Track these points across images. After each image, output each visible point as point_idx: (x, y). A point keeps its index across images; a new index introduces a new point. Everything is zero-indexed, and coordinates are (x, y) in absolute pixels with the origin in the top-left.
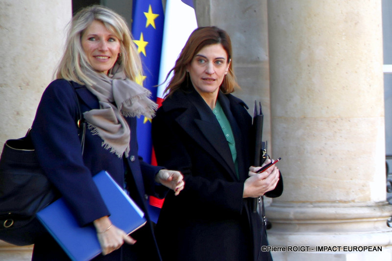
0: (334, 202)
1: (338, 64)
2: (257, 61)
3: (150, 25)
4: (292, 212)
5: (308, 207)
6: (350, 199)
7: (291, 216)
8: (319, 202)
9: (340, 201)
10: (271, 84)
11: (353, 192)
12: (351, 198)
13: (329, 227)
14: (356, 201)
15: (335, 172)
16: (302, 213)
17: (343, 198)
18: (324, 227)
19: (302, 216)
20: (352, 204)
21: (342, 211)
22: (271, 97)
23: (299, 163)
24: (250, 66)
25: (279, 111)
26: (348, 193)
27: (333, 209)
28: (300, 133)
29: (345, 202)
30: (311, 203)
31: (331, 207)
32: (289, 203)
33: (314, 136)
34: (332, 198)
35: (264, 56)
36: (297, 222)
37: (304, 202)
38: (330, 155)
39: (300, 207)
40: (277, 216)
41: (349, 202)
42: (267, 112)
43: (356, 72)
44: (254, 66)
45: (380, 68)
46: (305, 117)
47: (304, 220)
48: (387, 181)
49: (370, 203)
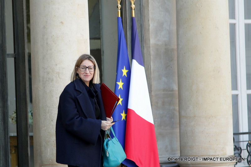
1: (210, 91)
2: (172, 90)
3: (125, 75)
7: (189, 162)
10: (179, 101)
11: (218, 151)
14: (220, 155)
15: (210, 142)
17: (213, 154)
22: (179, 107)
23: (193, 137)
24: (169, 93)
25: (183, 113)
26: (216, 152)
28: (193, 123)
33: (199, 125)
35: (176, 88)
36: (192, 165)
38: (207, 134)
41: (216, 156)
42: (177, 114)
43: (219, 95)
44: (171, 93)
45: (230, 92)
46: (195, 116)
47: (195, 164)
48: (234, 145)
49: (226, 156)
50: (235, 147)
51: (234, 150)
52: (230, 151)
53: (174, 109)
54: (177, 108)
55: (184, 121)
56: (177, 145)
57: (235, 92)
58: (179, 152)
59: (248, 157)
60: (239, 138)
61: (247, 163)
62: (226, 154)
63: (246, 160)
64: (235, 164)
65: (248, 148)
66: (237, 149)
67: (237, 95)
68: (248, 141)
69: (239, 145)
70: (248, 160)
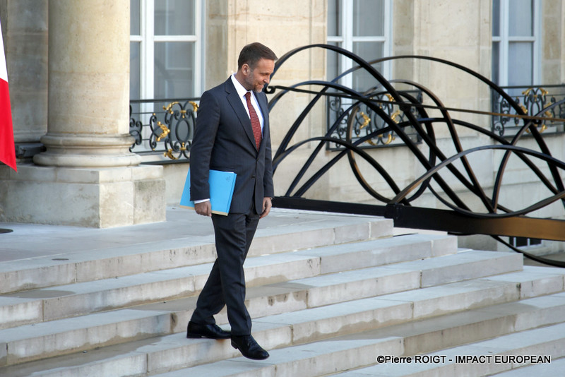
0: (92, 133)
1: (97, 35)
2: (40, 31)
4: (61, 140)
5: (73, 137)
6: (103, 132)
7: (61, 143)
8: (82, 133)
9: (96, 133)
10: (49, 48)
11: (105, 126)
12: (104, 130)
13: (88, 151)
14: (108, 133)
15: (93, 112)
16: (69, 141)
17: (98, 131)
18: (84, 151)
19: (68, 143)
20: (105, 135)
21: (97, 140)
22: (49, 57)
23: (68, 104)
24: (35, 34)
25: (55, 67)
26: (102, 128)
27: (91, 138)
28: (68, 83)
29: (100, 134)
30: (75, 134)
31: (89, 137)
32: (59, 133)
33: (79, 85)
34: (90, 131)
35: (45, 27)
36: (64, 147)
37: (70, 133)
38: (90, 99)
39: (67, 136)
40: (51, 143)
41: (102, 134)
42: (46, 67)
43: (110, 41)
44: (38, 34)
45: (128, 38)
46: (72, 72)
47: (70, 145)
48: (130, 119)
49: (117, 135)
50: (132, 121)
51: (130, 126)
52: (124, 126)
53: (42, 60)
54: (46, 58)
55: (55, 78)
56: (43, 115)
57: (136, 38)
58: (47, 126)
59: (151, 137)
60: (139, 108)
61: (149, 146)
62: (117, 132)
63: (148, 142)
64: (131, 146)
65: (153, 123)
66: (135, 124)
67: (139, 43)
68: (153, 113)
69: (139, 118)
70: (150, 141)
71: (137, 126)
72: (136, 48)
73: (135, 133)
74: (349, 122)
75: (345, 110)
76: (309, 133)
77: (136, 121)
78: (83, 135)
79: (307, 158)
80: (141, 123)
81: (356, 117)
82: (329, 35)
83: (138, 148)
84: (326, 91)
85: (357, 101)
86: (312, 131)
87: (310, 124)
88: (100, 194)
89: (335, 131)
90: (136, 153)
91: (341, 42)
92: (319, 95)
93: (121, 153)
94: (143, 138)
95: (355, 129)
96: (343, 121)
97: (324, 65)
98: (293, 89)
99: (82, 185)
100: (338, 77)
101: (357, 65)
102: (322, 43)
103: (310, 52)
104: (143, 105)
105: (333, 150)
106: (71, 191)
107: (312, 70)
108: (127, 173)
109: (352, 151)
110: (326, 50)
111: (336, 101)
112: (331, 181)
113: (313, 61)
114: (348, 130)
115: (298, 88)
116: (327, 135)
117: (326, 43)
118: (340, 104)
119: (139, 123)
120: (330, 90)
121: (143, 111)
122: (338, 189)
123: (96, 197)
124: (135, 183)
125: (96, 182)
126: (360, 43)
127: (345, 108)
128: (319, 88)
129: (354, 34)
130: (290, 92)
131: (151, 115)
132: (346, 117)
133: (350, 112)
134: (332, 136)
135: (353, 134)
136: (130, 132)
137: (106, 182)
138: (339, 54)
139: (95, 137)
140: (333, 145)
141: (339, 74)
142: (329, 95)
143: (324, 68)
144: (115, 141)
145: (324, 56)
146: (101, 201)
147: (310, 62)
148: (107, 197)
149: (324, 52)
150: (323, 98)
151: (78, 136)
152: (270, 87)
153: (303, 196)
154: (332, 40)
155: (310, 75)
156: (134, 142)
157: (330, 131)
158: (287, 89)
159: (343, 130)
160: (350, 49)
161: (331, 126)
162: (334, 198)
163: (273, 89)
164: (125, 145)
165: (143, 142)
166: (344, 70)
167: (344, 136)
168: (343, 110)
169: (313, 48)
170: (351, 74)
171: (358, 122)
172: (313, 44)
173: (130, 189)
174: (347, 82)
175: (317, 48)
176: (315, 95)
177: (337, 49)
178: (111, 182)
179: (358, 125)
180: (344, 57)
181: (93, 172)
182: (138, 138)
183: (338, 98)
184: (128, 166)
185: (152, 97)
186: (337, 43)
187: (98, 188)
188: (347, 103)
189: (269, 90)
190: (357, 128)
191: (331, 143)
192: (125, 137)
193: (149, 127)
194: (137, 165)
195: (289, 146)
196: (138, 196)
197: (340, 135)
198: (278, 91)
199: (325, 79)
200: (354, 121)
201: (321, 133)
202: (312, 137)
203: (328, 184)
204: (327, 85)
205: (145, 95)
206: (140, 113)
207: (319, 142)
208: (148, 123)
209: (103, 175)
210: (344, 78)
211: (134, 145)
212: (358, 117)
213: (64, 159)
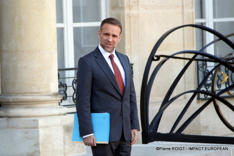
0: (32, 93)
1: (34, 23)
4: (11, 98)
5: (19, 96)
6: (40, 92)
7: (11, 101)
8: (25, 93)
9: (35, 93)
11: (42, 88)
12: (41, 91)
13: (30, 106)
14: (43, 92)
15: (33, 78)
16: (16, 99)
17: (37, 91)
18: (27, 106)
19: (16, 100)
20: (41, 94)
21: (36, 98)
23: (15, 73)
26: (39, 89)
27: (32, 96)
28: (15, 58)
29: (38, 93)
30: (21, 94)
31: (30, 95)
32: (9, 94)
33: (22, 60)
34: (31, 91)
36: (13, 103)
37: (17, 93)
38: (30, 69)
39: (15, 96)
40: (4, 101)
41: (40, 93)
43: (43, 27)
45: (55, 25)
46: (17, 51)
47: (18, 102)
48: (59, 82)
49: (50, 94)
50: (60, 84)
51: (59, 87)
52: (54, 87)
55: (5, 55)
57: (60, 25)
59: (74, 95)
60: (64, 74)
61: (72, 101)
62: (50, 92)
63: (71, 98)
64: (60, 101)
65: (74, 85)
66: (62, 86)
67: (63, 29)
68: (74, 78)
69: (64, 81)
70: (73, 97)
71: (63, 87)
72: (61, 32)
73: (62, 92)
74: (213, 79)
75: (210, 71)
76: (185, 88)
77: (62, 83)
78: (25, 94)
79: (184, 106)
80: (66, 85)
81: (218, 76)
82: (196, 18)
83: (65, 103)
84: (196, 58)
85: (218, 64)
86: (187, 86)
87: (185, 82)
88: (40, 136)
89: (203, 86)
90: (64, 106)
91: (205, 23)
92: (191, 60)
93: (53, 106)
94: (68, 95)
95: (218, 84)
96: (209, 79)
97: (193, 39)
98: (172, 57)
99: (27, 129)
100: (204, 47)
101: (217, 38)
102: (191, 23)
103: (183, 31)
104: (67, 72)
105: (203, 100)
106: (19, 134)
107: (186, 43)
108: (58, 120)
109: (216, 100)
110: (195, 28)
111: (203, 65)
112: (201, 122)
113: (185, 37)
114: (212, 85)
115: (176, 56)
116: (197, 89)
117: (194, 24)
118: (206, 67)
119: (64, 85)
120: (199, 57)
121: (67, 76)
122: (207, 127)
123: (37, 138)
124: (64, 127)
125: (36, 127)
126: (219, 23)
127: (210, 69)
128: (191, 56)
129: (214, 17)
130: (171, 59)
131: (73, 79)
132: (211, 76)
133: (214, 72)
134: (201, 89)
135: (216, 88)
136: (59, 91)
137: (43, 127)
138: (204, 31)
139: (35, 96)
140: (202, 96)
141: (204, 46)
142: (198, 60)
143: (194, 42)
144: (49, 98)
145: (193, 33)
146: (41, 140)
147: (184, 38)
148: (45, 138)
149: (193, 30)
150: (194, 63)
151: (22, 96)
152: (156, 56)
153: (182, 133)
154: (198, 21)
155: (184, 47)
156: (62, 98)
157: (200, 86)
158: (168, 57)
159: (209, 85)
160: (211, 27)
161: (200, 83)
162: (204, 133)
163: (158, 58)
164: (55, 100)
165: (68, 98)
166: (208, 43)
167: (210, 89)
168: (208, 71)
169: (185, 28)
170: (213, 45)
171: (219, 78)
172: (185, 24)
173: (61, 132)
174: (210, 50)
175: (188, 27)
176: (188, 61)
177: (202, 28)
178: (47, 127)
179: (220, 81)
180: (207, 33)
181: (34, 120)
182: (64, 95)
183: (204, 62)
184: (59, 115)
185: (73, 66)
186: (202, 23)
187: (38, 131)
188: (211, 65)
189: (155, 58)
190: (219, 83)
191: (200, 94)
192: (56, 95)
193: (72, 87)
194: (65, 114)
195: (171, 97)
196: (66, 137)
197: (207, 89)
198: (162, 59)
199: (195, 49)
200: (216, 78)
201: (193, 88)
202: (187, 90)
203: (199, 124)
204: (196, 53)
205: (68, 65)
206: (65, 78)
207: (192, 94)
208: (71, 85)
209: (41, 122)
210: (208, 48)
211: (62, 100)
212: (219, 75)
213: (14, 112)
